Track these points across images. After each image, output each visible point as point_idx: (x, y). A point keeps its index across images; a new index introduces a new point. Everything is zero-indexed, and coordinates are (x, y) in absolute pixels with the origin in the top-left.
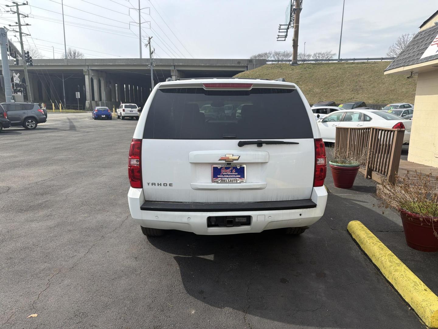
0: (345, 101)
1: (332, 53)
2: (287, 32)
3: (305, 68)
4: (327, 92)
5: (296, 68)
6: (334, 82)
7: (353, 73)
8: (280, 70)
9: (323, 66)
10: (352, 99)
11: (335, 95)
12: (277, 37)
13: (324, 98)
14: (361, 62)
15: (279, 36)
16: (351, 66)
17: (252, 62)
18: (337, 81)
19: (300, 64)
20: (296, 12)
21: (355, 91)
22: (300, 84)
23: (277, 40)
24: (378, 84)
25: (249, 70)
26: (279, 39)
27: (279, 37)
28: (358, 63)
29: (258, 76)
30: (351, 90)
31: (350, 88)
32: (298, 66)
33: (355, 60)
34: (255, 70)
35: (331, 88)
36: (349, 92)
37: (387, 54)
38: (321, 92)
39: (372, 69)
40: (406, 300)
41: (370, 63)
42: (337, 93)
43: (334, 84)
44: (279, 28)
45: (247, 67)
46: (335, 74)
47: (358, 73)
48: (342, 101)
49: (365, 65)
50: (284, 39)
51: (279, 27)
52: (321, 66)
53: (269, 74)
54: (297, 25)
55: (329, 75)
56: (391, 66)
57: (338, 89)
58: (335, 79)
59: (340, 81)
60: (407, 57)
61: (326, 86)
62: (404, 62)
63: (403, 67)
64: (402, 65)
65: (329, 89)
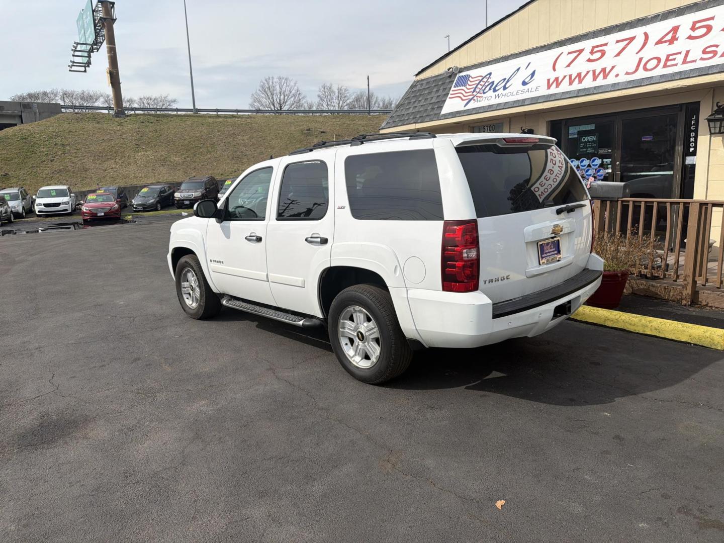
0: (228, 176)
1: (170, 98)
2: (89, 56)
3: (143, 122)
4: (195, 162)
5: (126, 121)
6: (199, 146)
7: (224, 131)
8: (97, 125)
9: (172, 119)
10: (236, 171)
11: (208, 167)
12: (71, 64)
13: (192, 172)
14: (230, 115)
15: (74, 62)
16: (218, 120)
17: (30, 108)
18: (204, 144)
19: (131, 115)
20: (105, 24)
21: (236, 159)
22: (143, 149)
23: (70, 71)
24: (265, 149)
25: (26, 123)
26: (74, 68)
27: (75, 64)
28: (226, 117)
29: (54, 134)
30: (230, 158)
31: (228, 155)
32: (128, 118)
33: (218, 112)
34: (43, 122)
35: (198, 156)
36: (229, 161)
37: (251, 105)
38: (183, 162)
39: (250, 126)
40: (682, 340)
41: (243, 118)
42: (210, 163)
43: (201, 148)
44: (74, 49)
45: (21, 117)
46: (197, 132)
47: (232, 132)
48: (222, 174)
49: (236, 119)
50: (83, 69)
51: (74, 46)
52: (170, 119)
53: (76, 131)
54: (111, 46)
55: (188, 135)
56: (390, 123)
57: (209, 156)
58: (200, 141)
59: (208, 144)
60: (414, 111)
61: (189, 153)
62: (413, 118)
63: (414, 124)
64: (413, 122)
65: (196, 157)
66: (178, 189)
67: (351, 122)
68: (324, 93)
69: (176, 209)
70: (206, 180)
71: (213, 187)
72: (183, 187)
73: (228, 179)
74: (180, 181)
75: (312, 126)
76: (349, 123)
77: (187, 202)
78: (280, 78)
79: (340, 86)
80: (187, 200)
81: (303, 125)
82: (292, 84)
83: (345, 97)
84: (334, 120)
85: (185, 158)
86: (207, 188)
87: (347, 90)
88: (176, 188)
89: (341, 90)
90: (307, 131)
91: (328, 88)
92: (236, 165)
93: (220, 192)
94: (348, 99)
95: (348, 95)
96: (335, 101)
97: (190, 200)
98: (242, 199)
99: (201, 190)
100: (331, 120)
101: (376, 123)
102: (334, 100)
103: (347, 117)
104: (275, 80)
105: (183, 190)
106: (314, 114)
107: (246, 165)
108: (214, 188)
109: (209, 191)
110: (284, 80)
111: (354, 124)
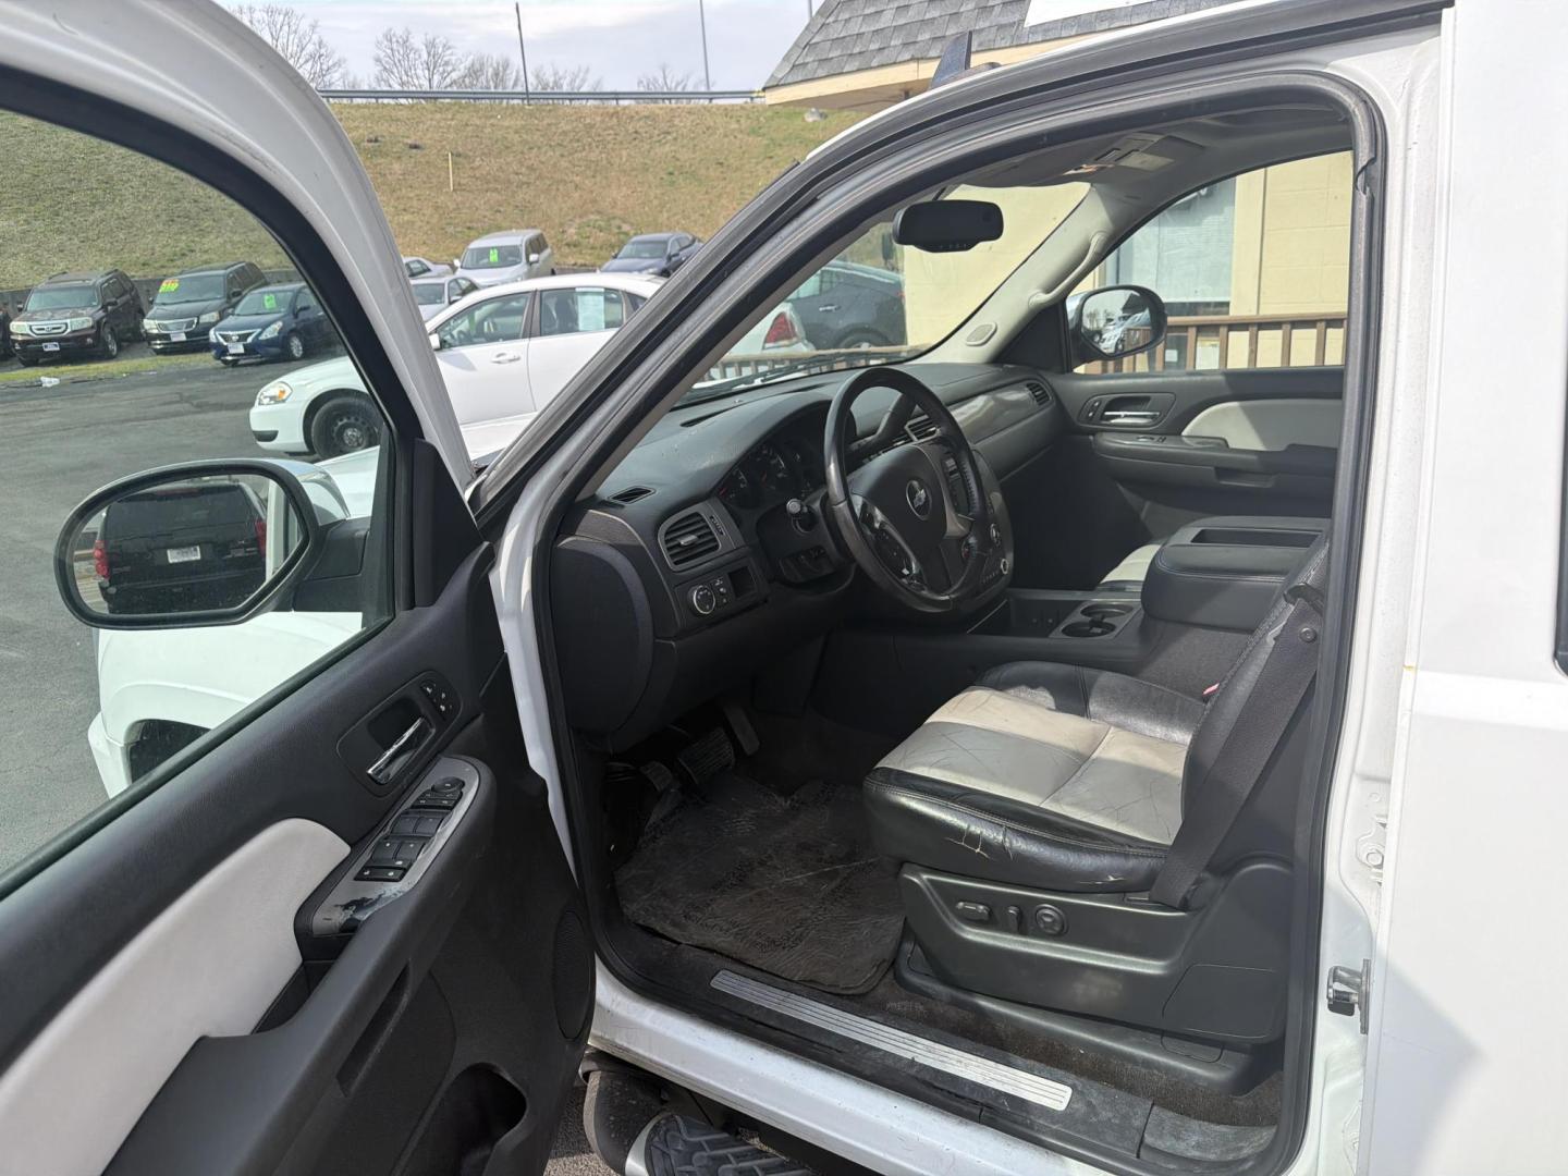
0: (163, 267)
4: (59, 231)
6: (67, 186)
10: (183, 255)
11: (100, 244)
13: (56, 259)
18: (80, 181)
30: (164, 217)
31: (155, 210)
35: (67, 214)
36: (160, 227)
38: (24, 232)
42: (106, 234)
43: (72, 192)
48: (144, 265)
55: (29, 156)
56: (805, 64)
57: (99, 214)
58: (69, 173)
59: (93, 180)
60: (902, 21)
61: (40, 205)
62: (905, 45)
63: (913, 65)
64: (907, 56)
65: (61, 218)
66: (20, 310)
67: (483, 120)
68: (389, 51)
69: (19, 368)
70: (101, 280)
71: (124, 298)
72: (33, 303)
73: (166, 276)
74: (20, 285)
75: (381, 129)
76: (478, 122)
77: (51, 347)
78: (270, 11)
79: (430, 37)
80: (50, 340)
81: (357, 127)
82: (304, 26)
83: (447, 64)
84: (438, 116)
85: (27, 222)
86: (109, 304)
87: (449, 48)
88: (10, 306)
89: (434, 46)
90: (370, 145)
91: (400, 40)
92: (184, 238)
93: (150, 313)
94: (454, 70)
95: (454, 58)
96: (422, 72)
97: (60, 340)
98: (220, 329)
99: (90, 310)
100: (430, 116)
101: (549, 125)
102: (419, 72)
103: (472, 108)
104: (257, 15)
105: (35, 313)
106: (380, 101)
107: (212, 237)
108: (127, 303)
109: (113, 311)
110: (282, 17)
111: (492, 125)
